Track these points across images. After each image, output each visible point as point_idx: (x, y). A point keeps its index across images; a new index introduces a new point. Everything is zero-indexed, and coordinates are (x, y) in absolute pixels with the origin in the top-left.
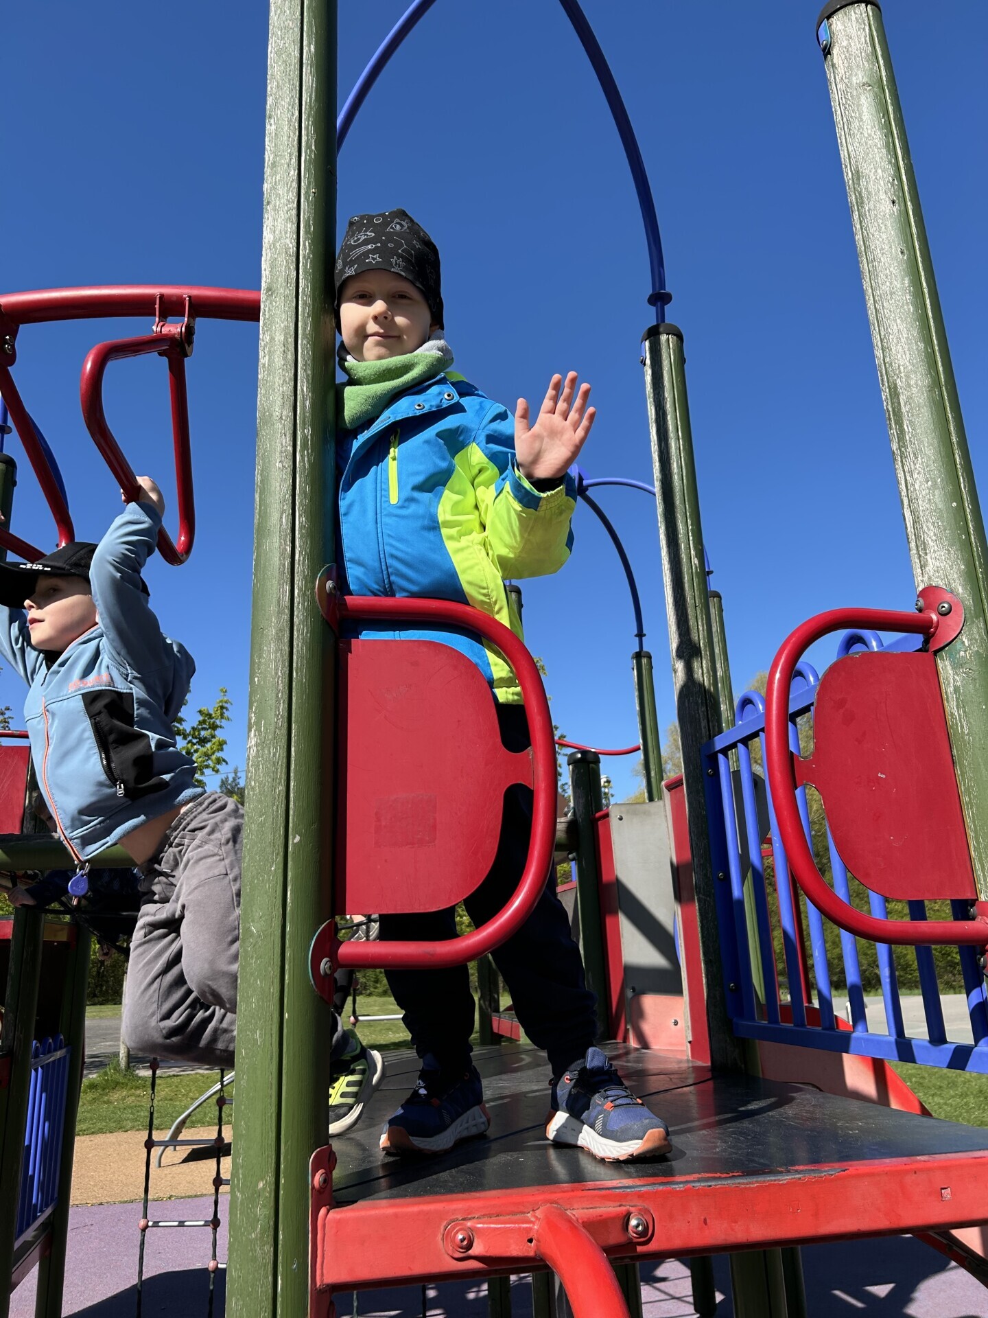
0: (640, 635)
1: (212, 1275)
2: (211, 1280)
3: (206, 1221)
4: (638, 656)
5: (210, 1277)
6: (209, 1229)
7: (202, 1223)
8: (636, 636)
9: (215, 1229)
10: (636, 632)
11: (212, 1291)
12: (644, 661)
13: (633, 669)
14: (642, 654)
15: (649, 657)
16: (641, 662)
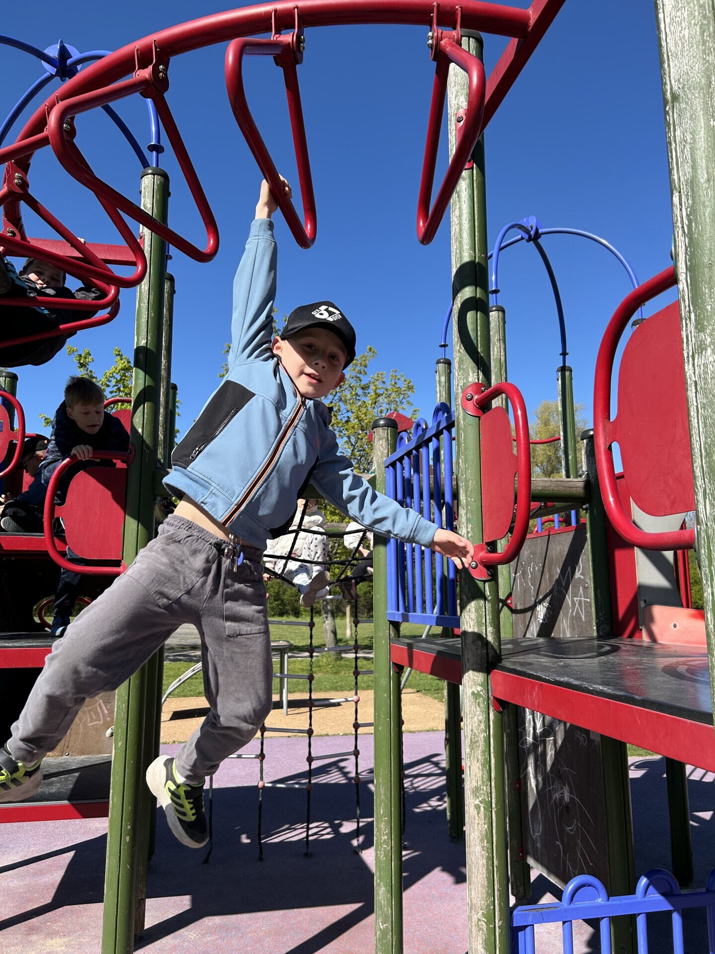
0: (564, 354)
1: (261, 791)
2: (260, 794)
3: (256, 755)
4: (563, 369)
5: (259, 792)
6: (258, 760)
7: (254, 756)
8: (560, 354)
9: (262, 761)
10: (561, 352)
11: (261, 802)
12: (567, 373)
13: (558, 380)
14: (566, 368)
15: (571, 371)
16: (565, 375)
